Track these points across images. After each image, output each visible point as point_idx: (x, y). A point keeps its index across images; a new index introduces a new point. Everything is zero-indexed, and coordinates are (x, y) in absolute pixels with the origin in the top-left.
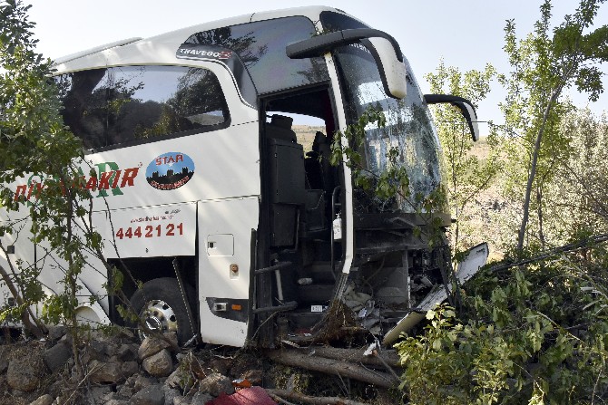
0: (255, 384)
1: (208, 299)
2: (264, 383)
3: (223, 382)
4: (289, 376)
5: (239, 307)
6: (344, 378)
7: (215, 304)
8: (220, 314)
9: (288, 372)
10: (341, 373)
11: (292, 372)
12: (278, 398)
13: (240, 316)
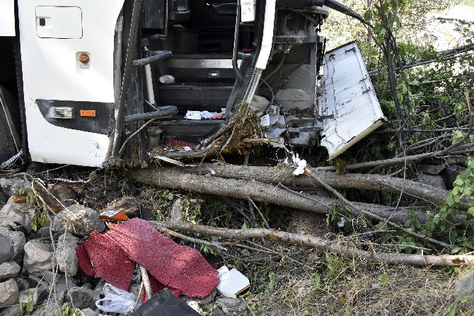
0: (131, 216)
1: (39, 102)
2: (143, 213)
3: (92, 217)
4: (172, 202)
5: (92, 113)
6: (258, 203)
7: (52, 109)
8: (61, 122)
9: (171, 196)
10: (252, 197)
11: (175, 198)
12: (171, 232)
13: (93, 124)
